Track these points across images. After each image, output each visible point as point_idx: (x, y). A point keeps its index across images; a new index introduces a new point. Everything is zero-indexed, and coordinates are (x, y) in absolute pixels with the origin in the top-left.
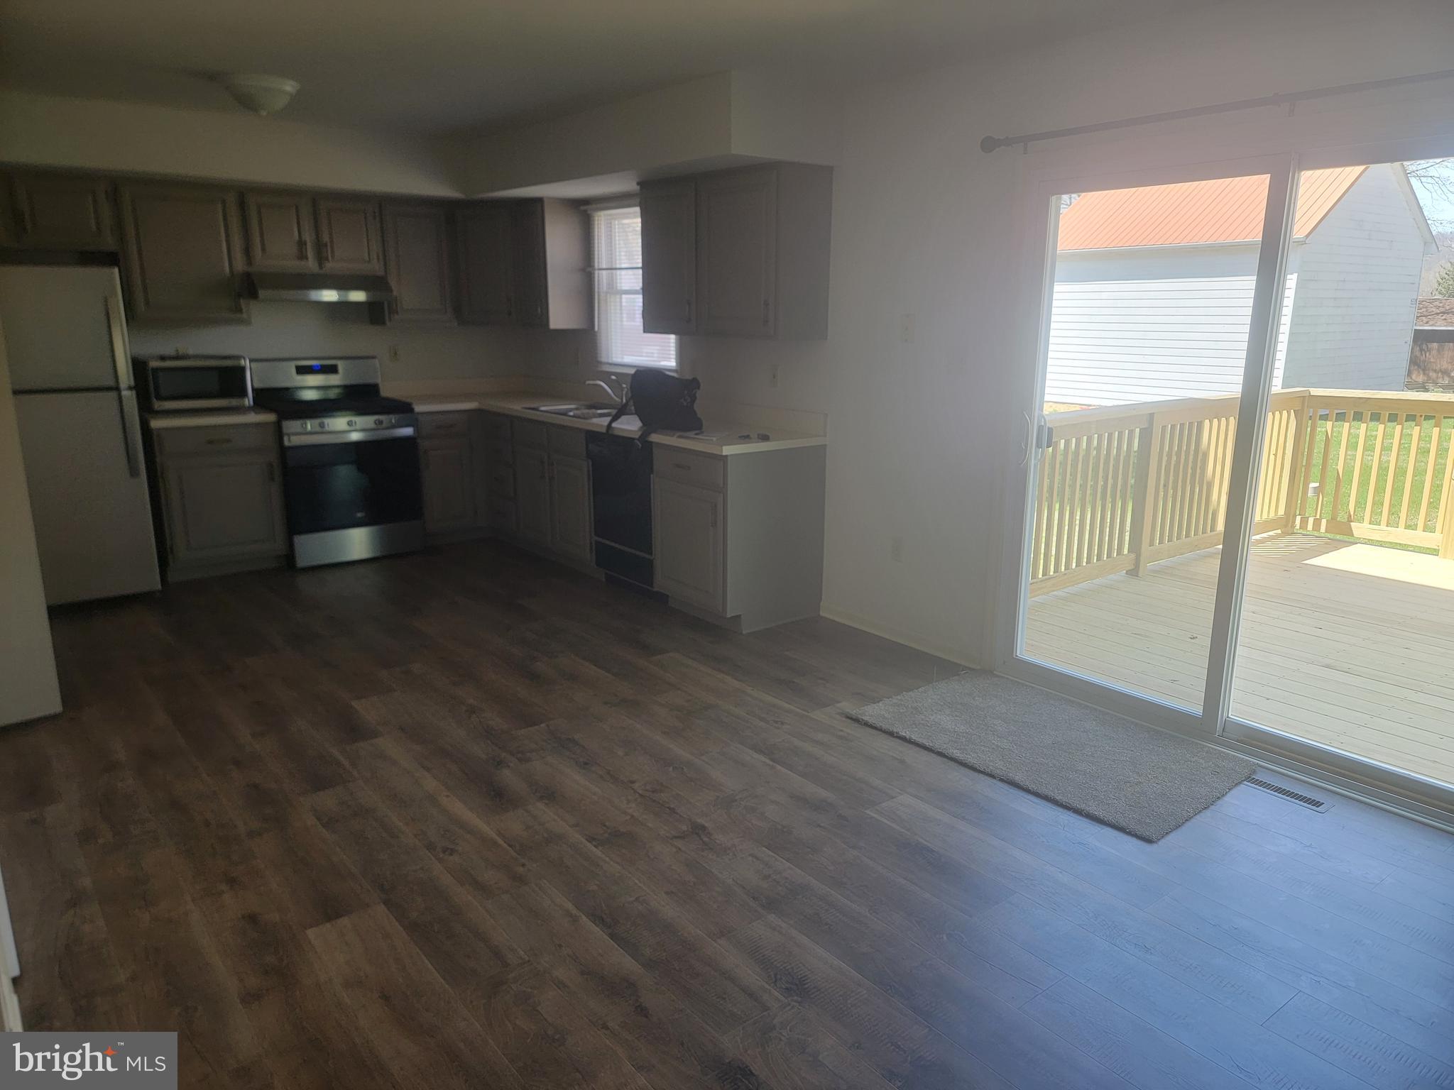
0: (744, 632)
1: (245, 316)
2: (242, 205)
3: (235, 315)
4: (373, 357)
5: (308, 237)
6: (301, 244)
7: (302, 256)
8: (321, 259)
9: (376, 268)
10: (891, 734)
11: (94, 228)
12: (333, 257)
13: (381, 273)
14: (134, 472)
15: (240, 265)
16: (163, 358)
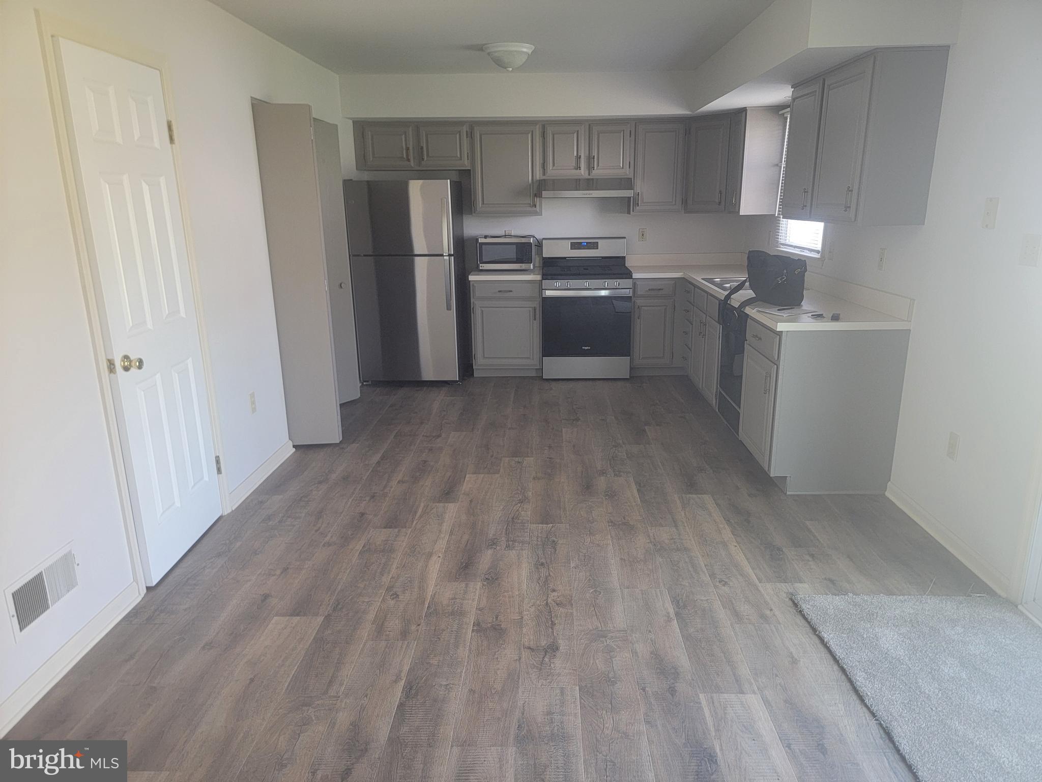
0: (788, 493)
1: (538, 208)
2: (544, 135)
3: (533, 210)
4: (624, 238)
5: (583, 154)
6: (578, 158)
7: (578, 167)
8: (590, 168)
9: (628, 172)
10: (814, 630)
11: (459, 156)
12: (598, 165)
13: (631, 176)
14: (449, 308)
15: (538, 175)
16: (486, 237)
